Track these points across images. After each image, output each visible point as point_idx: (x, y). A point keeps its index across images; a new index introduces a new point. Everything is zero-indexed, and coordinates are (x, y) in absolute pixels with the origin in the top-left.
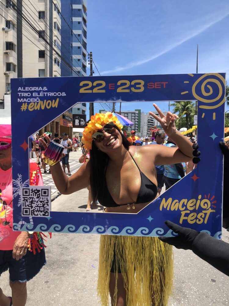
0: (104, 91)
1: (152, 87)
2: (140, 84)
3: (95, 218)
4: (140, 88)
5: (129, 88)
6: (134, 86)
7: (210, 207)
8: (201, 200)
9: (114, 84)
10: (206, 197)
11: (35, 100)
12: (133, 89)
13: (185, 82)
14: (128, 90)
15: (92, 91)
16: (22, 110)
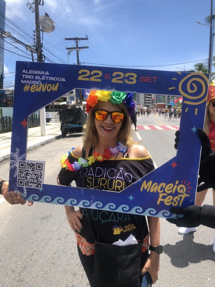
0: (100, 80)
1: (144, 80)
2: (133, 76)
3: (82, 193)
4: (132, 81)
5: (122, 79)
6: (128, 78)
7: (185, 192)
8: (178, 185)
9: (110, 75)
10: (182, 183)
11: (38, 83)
12: (126, 81)
13: (173, 79)
14: (122, 81)
15: (90, 79)
16: (25, 91)
